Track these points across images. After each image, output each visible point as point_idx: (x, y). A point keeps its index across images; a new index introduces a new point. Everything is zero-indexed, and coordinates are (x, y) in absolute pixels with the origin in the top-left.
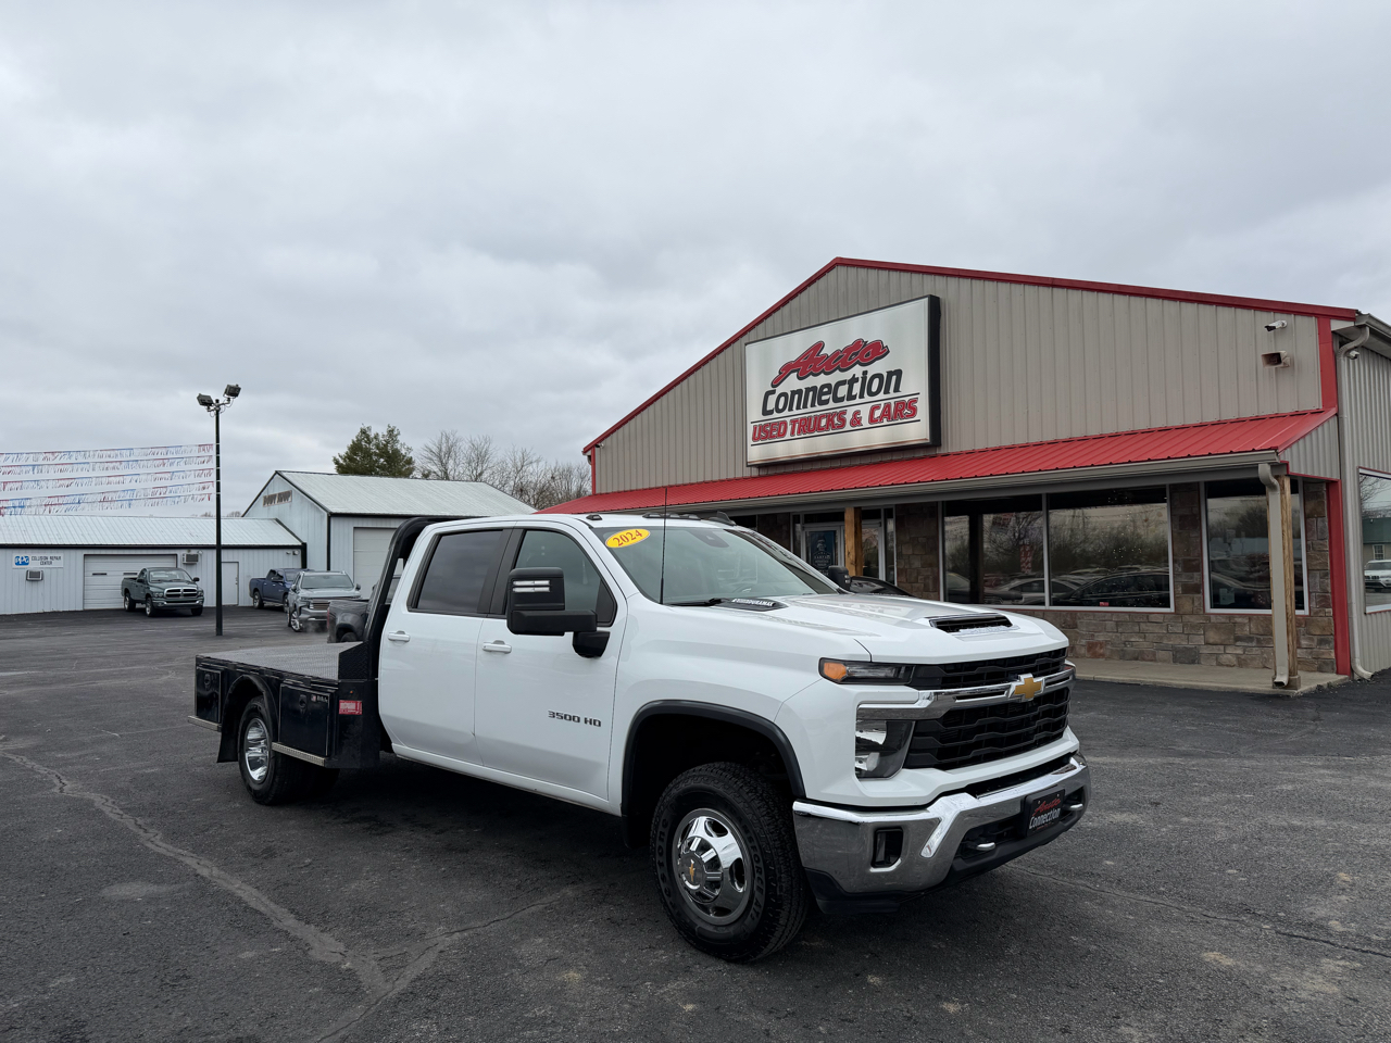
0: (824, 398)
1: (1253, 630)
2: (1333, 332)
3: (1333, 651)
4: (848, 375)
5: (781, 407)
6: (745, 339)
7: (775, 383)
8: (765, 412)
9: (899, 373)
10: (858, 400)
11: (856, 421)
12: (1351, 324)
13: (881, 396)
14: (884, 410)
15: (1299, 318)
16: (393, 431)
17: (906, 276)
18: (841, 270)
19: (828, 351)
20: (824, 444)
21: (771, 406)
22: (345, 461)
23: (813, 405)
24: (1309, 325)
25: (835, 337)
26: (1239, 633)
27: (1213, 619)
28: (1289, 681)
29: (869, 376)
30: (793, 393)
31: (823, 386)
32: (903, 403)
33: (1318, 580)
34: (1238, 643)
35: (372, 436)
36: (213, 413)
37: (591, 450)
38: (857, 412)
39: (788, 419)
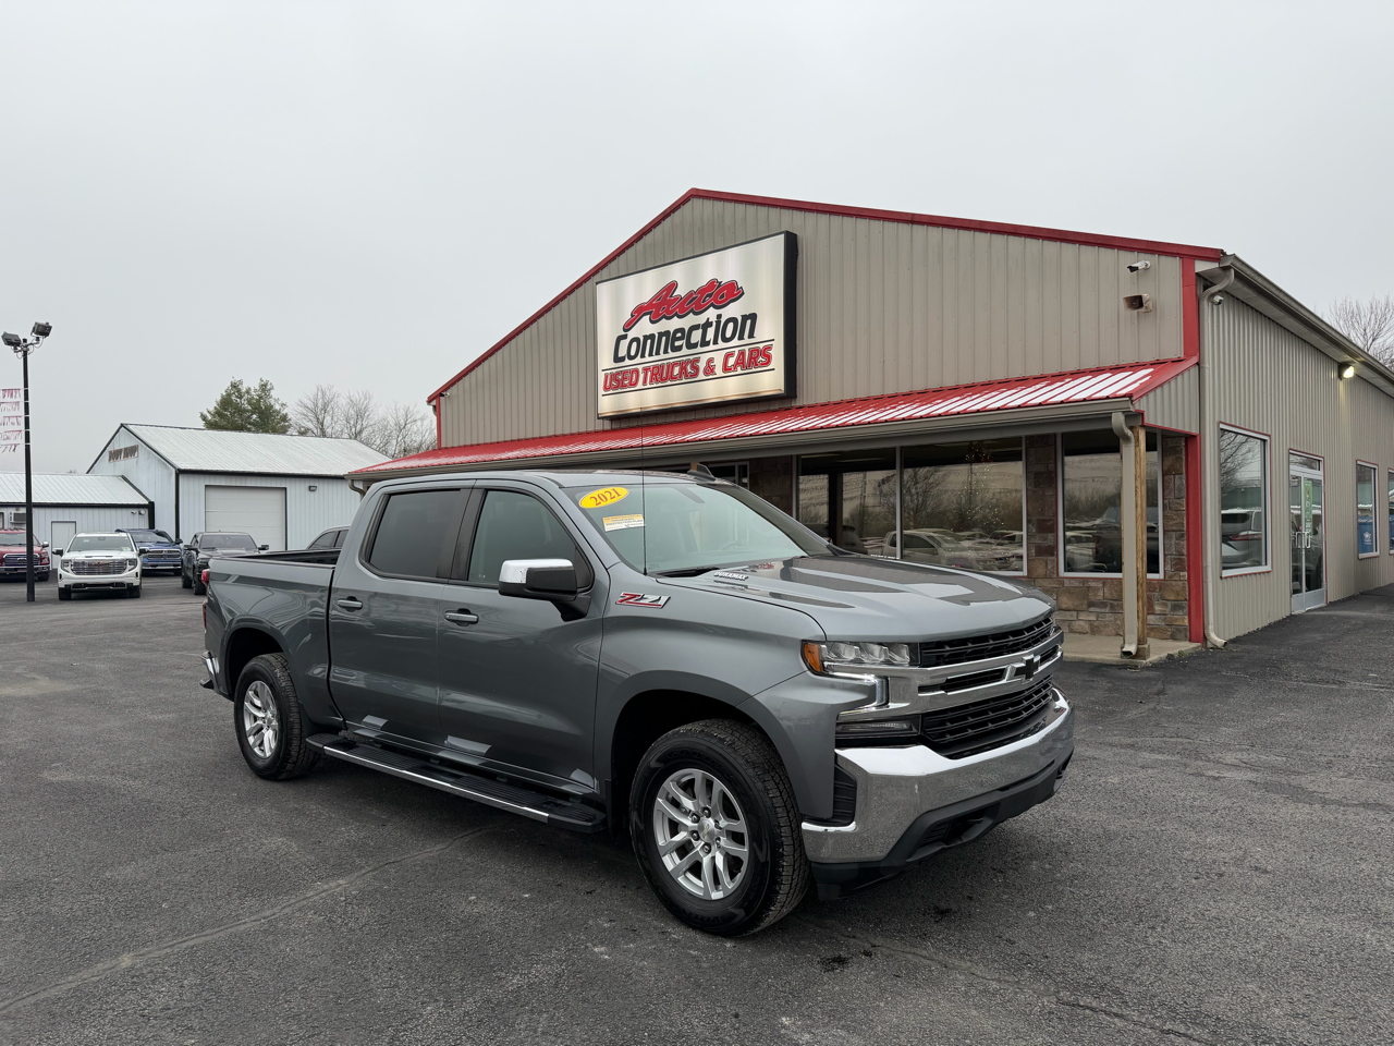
0: (677, 344)
1: (1107, 595)
2: (1197, 274)
3: (1186, 617)
4: (701, 319)
5: (633, 353)
6: (597, 278)
7: (628, 326)
8: (617, 359)
9: (753, 317)
10: (711, 347)
11: (710, 370)
12: (1216, 265)
13: (735, 342)
14: (738, 358)
15: (1163, 258)
16: (265, 385)
17: (763, 211)
18: (697, 202)
19: (681, 292)
20: (677, 395)
21: (622, 352)
22: (214, 416)
23: (666, 352)
24: (1172, 265)
25: (687, 277)
26: (1093, 599)
27: (1067, 584)
28: (1138, 650)
29: (723, 320)
30: (646, 338)
31: (676, 331)
32: (757, 350)
33: (1173, 541)
34: (1092, 609)
35: (244, 391)
36: (20, 354)
37: (436, 398)
38: (711, 360)
39: (640, 367)
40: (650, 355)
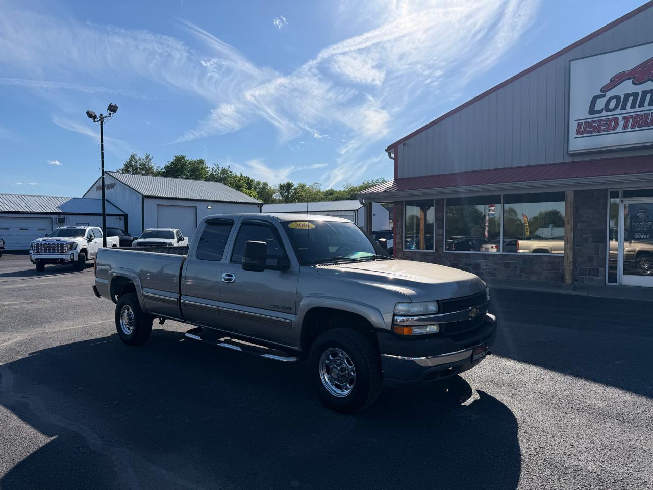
5: (612, 107)
7: (605, 89)
16: (148, 157)
21: (599, 107)
23: (650, 105)
30: (627, 96)
35: (137, 159)
39: (620, 117)
40: (633, 106)
